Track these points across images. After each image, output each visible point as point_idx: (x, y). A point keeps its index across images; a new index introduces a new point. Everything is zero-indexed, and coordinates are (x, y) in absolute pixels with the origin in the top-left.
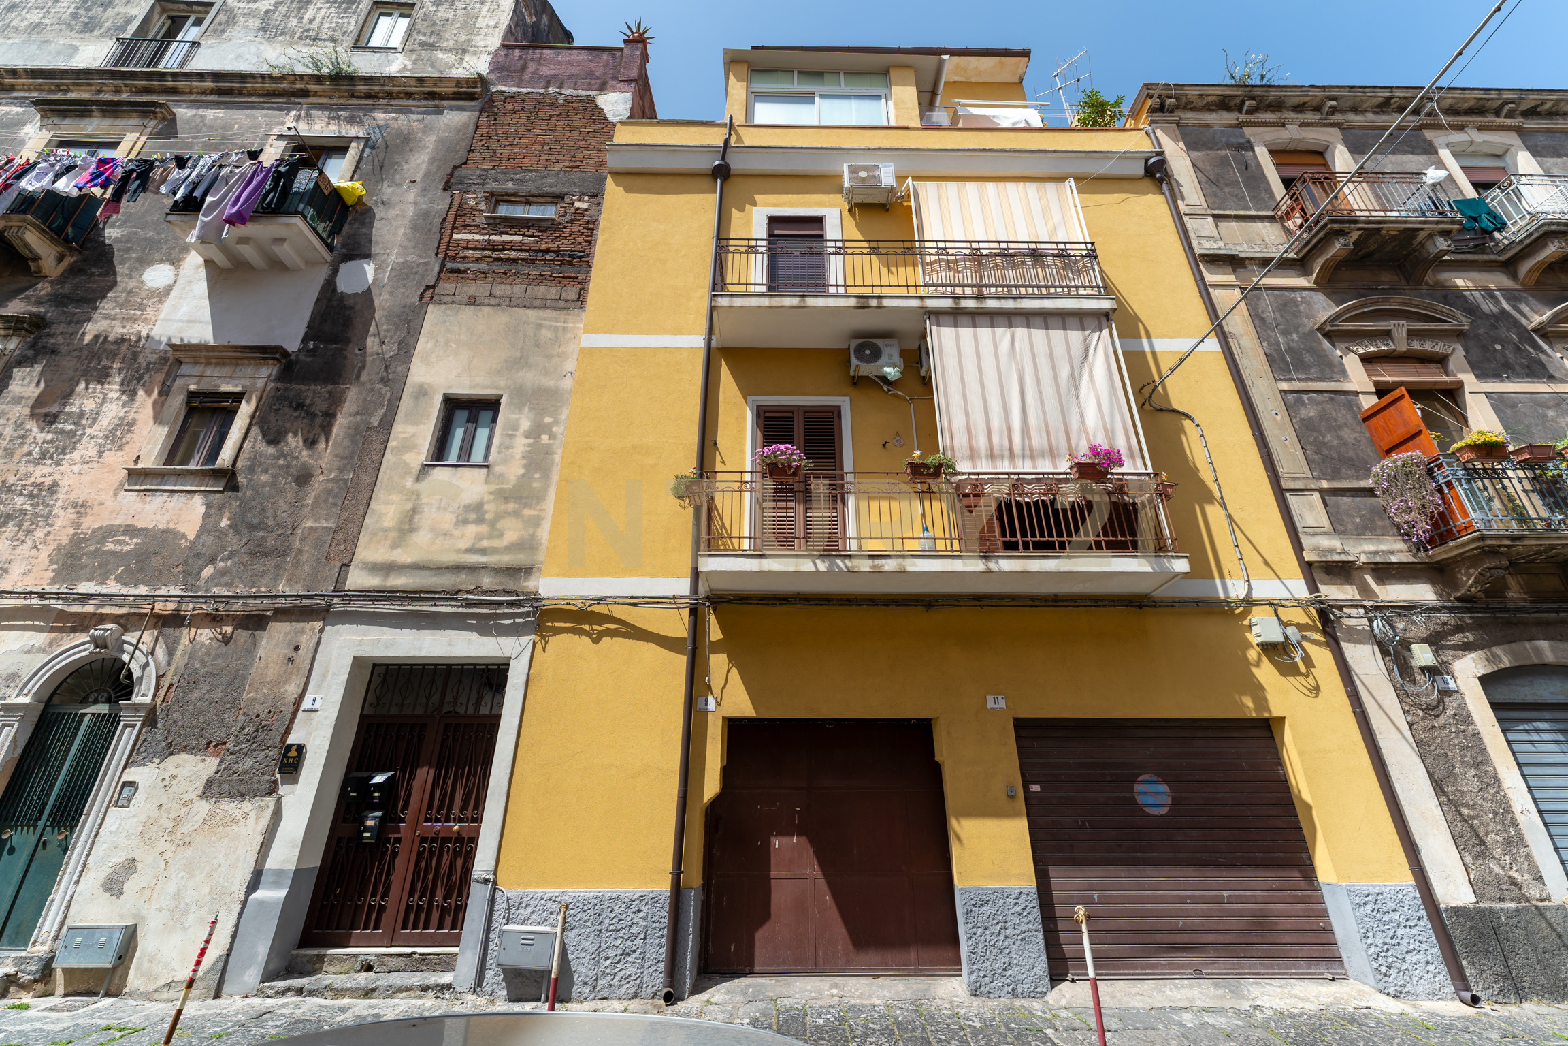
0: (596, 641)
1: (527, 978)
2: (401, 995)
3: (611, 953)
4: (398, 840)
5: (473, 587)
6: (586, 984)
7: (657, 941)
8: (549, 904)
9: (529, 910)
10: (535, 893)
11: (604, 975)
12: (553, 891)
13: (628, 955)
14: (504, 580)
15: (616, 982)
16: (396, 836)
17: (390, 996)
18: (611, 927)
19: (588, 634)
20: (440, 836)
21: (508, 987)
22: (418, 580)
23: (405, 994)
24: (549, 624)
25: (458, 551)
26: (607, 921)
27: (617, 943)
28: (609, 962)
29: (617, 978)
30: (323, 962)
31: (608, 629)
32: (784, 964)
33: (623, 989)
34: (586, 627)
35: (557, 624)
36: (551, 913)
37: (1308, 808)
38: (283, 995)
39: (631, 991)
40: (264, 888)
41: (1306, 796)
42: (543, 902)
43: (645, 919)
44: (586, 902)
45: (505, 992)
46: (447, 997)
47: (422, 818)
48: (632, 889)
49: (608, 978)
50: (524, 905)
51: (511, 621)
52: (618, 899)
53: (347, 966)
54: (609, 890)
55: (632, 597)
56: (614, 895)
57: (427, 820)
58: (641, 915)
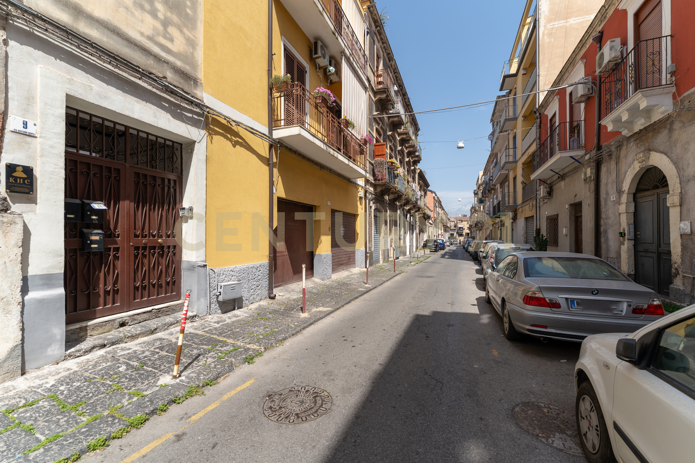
0: (234, 146)
1: (227, 303)
2: (172, 327)
3: (253, 287)
4: (117, 250)
5: (161, 76)
6: (247, 300)
7: (265, 280)
8: (231, 272)
9: (224, 276)
10: (225, 269)
11: (251, 295)
12: (232, 267)
13: (258, 286)
14: (182, 81)
15: (255, 297)
16: (115, 246)
17: (167, 329)
18: (253, 278)
19: (230, 140)
20: (148, 245)
21: (221, 309)
22: (112, 42)
23: (173, 326)
24: (212, 126)
25: (142, 34)
26: (251, 276)
27: (255, 283)
28: (252, 290)
29: (255, 295)
30: (87, 330)
31: (238, 141)
32: (280, 283)
33: (257, 299)
34: (229, 136)
35: (216, 129)
36: (232, 276)
37: (358, 234)
38: (90, 352)
39: (260, 298)
40: (32, 291)
41: (358, 232)
42: (229, 272)
43: (262, 273)
44: (244, 270)
45: (220, 311)
46: (197, 320)
47: (132, 235)
48: (257, 263)
49: (253, 296)
50: (222, 274)
51: (190, 115)
52: (253, 267)
53: (107, 328)
54: (250, 264)
55: (252, 129)
56: (252, 266)
57: (136, 236)
58: (260, 272)
